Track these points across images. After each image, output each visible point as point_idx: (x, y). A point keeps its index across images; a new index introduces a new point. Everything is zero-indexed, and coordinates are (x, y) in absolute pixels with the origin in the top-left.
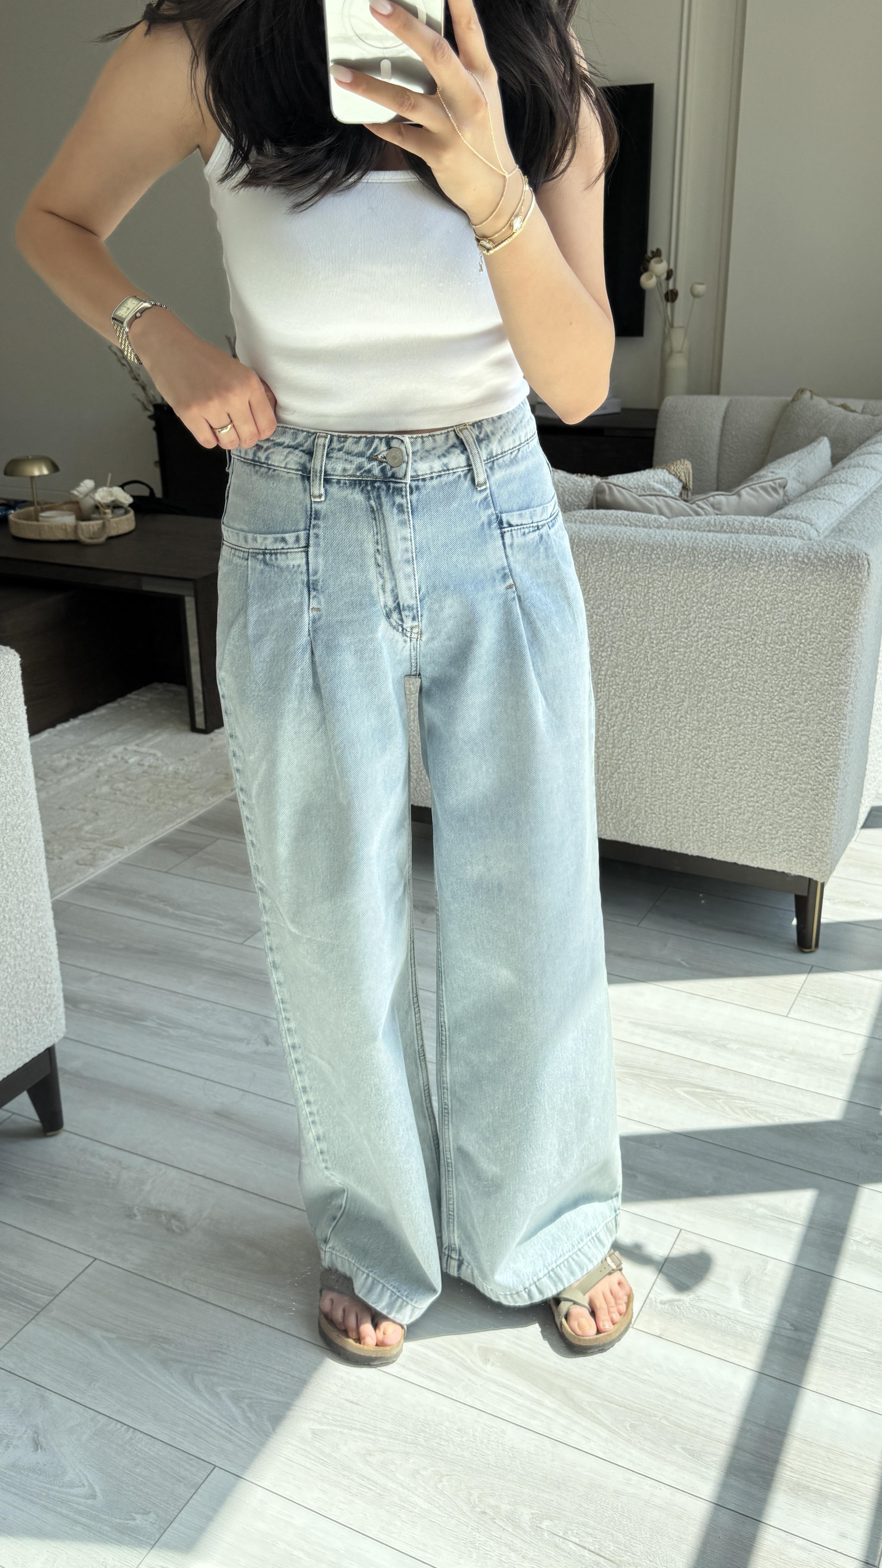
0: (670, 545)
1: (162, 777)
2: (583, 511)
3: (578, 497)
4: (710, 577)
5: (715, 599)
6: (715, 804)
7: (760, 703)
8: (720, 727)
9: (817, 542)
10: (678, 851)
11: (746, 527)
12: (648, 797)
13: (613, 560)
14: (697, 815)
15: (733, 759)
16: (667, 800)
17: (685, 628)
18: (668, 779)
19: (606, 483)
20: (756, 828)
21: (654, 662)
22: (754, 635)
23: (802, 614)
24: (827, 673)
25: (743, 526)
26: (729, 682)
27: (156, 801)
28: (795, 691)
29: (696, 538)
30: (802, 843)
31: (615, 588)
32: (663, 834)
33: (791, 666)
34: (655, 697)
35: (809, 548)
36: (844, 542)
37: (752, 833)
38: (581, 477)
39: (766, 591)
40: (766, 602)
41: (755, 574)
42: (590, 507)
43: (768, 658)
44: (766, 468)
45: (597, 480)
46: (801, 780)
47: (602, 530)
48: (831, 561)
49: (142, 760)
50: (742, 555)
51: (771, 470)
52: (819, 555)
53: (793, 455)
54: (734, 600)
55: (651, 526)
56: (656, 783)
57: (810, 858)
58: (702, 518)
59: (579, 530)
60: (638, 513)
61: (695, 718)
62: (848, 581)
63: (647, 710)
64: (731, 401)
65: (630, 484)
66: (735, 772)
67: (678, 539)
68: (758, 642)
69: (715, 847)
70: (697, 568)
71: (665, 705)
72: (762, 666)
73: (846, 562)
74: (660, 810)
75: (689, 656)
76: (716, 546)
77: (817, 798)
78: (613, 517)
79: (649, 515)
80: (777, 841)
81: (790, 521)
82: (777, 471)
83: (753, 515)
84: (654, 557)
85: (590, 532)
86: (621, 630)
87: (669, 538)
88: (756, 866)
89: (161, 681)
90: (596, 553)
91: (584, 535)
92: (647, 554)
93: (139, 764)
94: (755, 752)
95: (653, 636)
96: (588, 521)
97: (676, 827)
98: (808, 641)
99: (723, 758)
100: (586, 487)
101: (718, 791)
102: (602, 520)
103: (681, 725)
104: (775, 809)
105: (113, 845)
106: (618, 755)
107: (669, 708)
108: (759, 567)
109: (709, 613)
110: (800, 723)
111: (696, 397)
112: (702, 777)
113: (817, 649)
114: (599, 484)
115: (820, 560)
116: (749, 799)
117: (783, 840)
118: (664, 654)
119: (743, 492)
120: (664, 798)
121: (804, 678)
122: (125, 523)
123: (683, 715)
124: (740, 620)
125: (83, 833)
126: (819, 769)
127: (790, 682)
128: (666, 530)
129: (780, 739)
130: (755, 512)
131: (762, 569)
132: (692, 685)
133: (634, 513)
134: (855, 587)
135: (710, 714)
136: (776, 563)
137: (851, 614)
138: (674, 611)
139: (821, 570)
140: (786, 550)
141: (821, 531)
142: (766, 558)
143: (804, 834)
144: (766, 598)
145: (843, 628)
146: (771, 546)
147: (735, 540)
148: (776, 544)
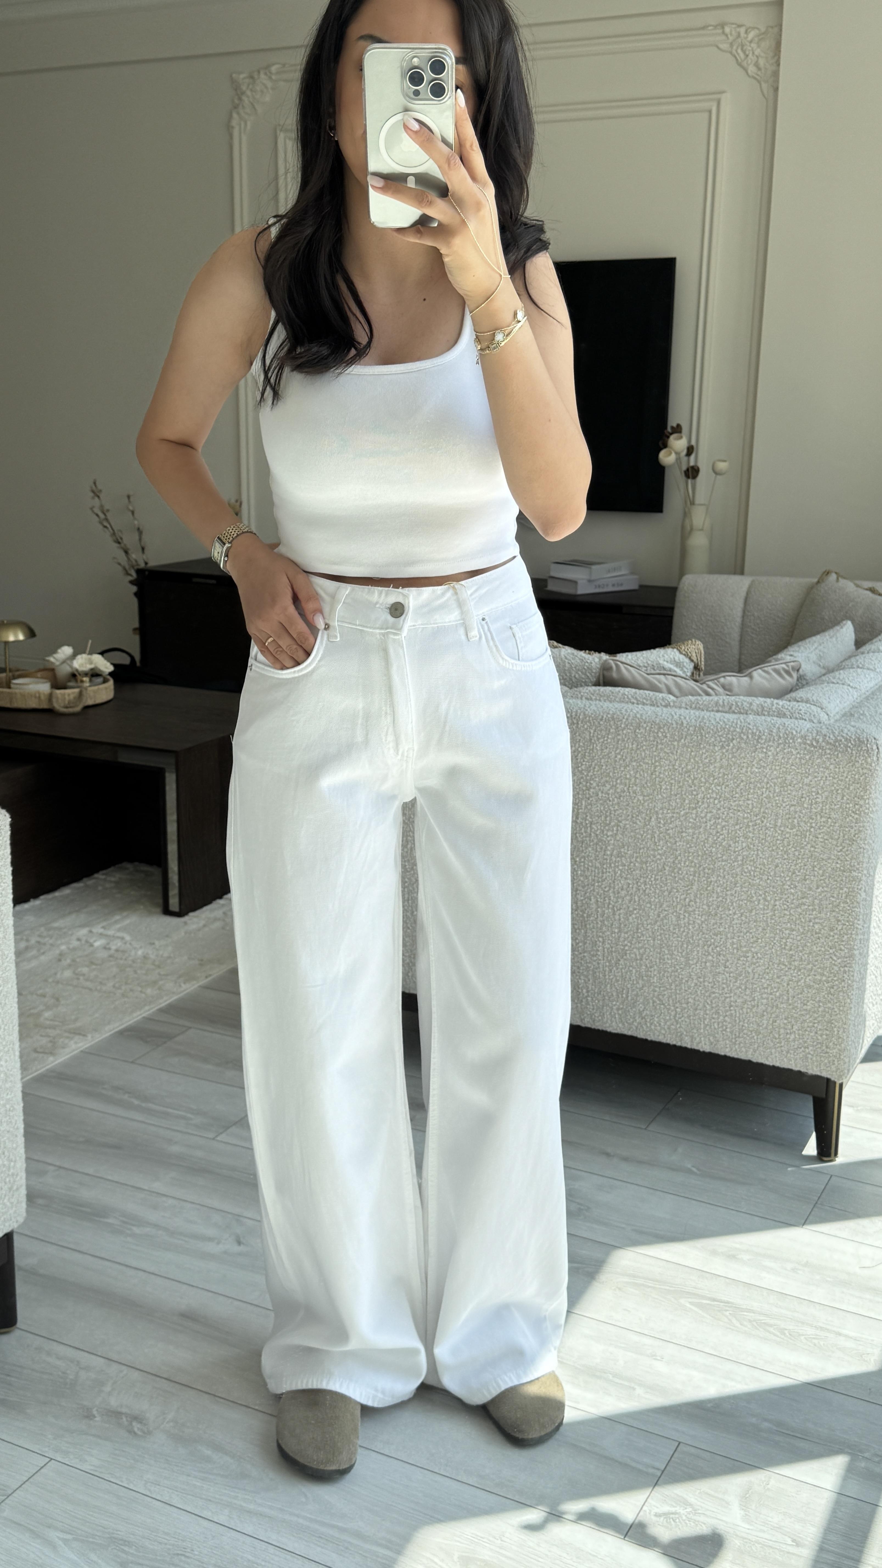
0: (677, 723)
1: (130, 962)
2: (589, 688)
3: (585, 674)
4: (718, 757)
5: (723, 780)
6: (728, 995)
7: (771, 888)
8: (731, 912)
9: (826, 725)
10: (689, 1046)
11: (755, 708)
12: (656, 987)
13: (619, 737)
14: (708, 1006)
15: (745, 946)
16: (676, 990)
17: (693, 809)
18: (678, 967)
19: (613, 660)
20: (771, 1022)
21: (661, 842)
22: (764, 818)
23: (812, 797)
24: (838, 859)
25: (752, 707)
26: (739, 866)
27: (123, 988)
28: (807, 877)
29: (703, 717)
30: (818, 1039)
31: (621, 765)
32: (673, 1027)
33: (802, 851)
34: (663, 879)
35: (817, 731)
36: (854, 727)
37: (766, 1028)
38: (590, 654)
39: (775, 772)
40: (775, 784)
41: (763, 755)
42: (597, 684)
43: (778, 842)
44: (785, 651)
45: (604, 656)
46: (815, 971)
47: (608, 707)
48: (840, 745)
49: (108, 944)
50: (750, 736)
51: (789, 653)
52: (827, 738)
53: (814, 638)
54: (742, 781)
55: (659, 704)
56: (665, 972)
57: (827, 1055)
58: (711, 698)
59: (585, 706)
60: (646, 691)
61: (705, 902)
62: (857, 765)
63: (655, 892)
64: (753, 581)
65: (639, 662)
66: (747, 961)
67: (685, 718)
68: (768, 824)
69: (727, 1042)
70: (704, 747)
71: (673, 888)
72: (773, 850)
73: (855, 746)
74: (669, 1000)
75: (698, 838)
76: (724, 726)
77: (832, 990)
78: (620, 694)
79: (657, 694)
80: (792, 1036)
81: (800, 703)
82: (795, 654)
83: (762, 697)
84: (660, 735)
85: (595, 709)
86: (626, 809)
87: (675, 717)
88: (771, 1064)
89: (131, 861)
90: (601, 730)
91: (589, 712)
92: (654, 732)
93: (105, 948)
94: (768, 940)
95: (660, 816)
96: (594, 698)
97: (687, 1020)
98: (818, 825)
99: (735, 946)
100: (593, 664)
101: (730, 981)
102: (608, 697)
103: (690, 909)
104: (790, 1002)
105: (74, 1033)
106: (624, 941)
107: (678, 891)
108: (767, 749)
109: (717, 794)
110: (813, 910)
111: (715, 577)
112: (713, 966)
113: (828, 833)
114: (606, 661)
115: (828, 743)
116: (763, 991)
117: (799, 1035)
118: (671, 835)
119: (755, 674)
120: (673, 987)
121: (816, 863)
122: (104, 692)
123: (692, 898)
124: (750, 802)
125: (42, 1019)
126: (833, 960)
127: (801, 867)
128: (674, 708)
129: (793, 926)
130: (767, 694)
131: (770, 751)
132: (701, 868)
133: (641, 691)
134: (865, 771)
135: (721, 898)
136: (785, 746)
137: (862, 798)
138: (682, 791)
139: (829, 754)
140: (794, 733)
141: (832, 715)
142: (774, 740)
143: (820, 1030)
144: (775, 780)
145: (853, 812)
146: (779, 728)
147: (743, 721)
148: (784, 726)
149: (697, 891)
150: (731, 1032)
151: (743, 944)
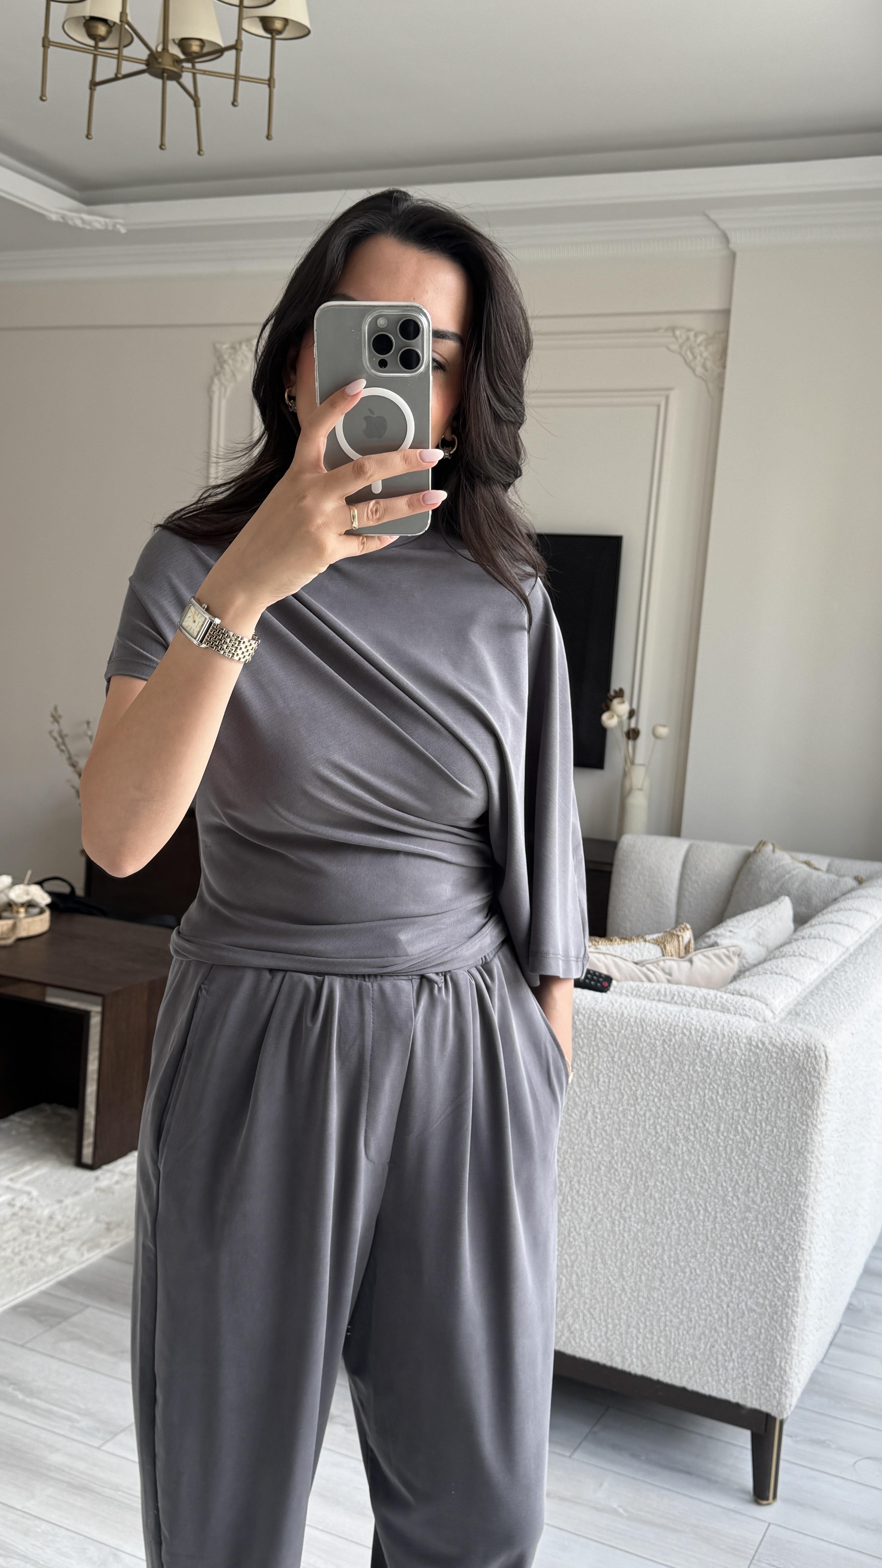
0: (617, 1013)
1: (34, 1223)
4: (659, 1053)
5: (664, 1076)
6: (663, 1313)
7: (713, 1198)
8: (669, 1222)
9: (771, 1026)
10: (620, 1367)
11: (698, 1000)
12: (587, 1298)
14: (642, 1325)
16: (608, 1304)
17: (632, 1105)
18: (610, 1278)
20: (708, 1347)
21: (597, 1139)
22: (706, 1120)
23: (756, 1103)
24: (784, 1172)
25: (695, 999)
26: (679, 1171)
27: (22, 1254)
28: (751, 1189)
29: (645, 1008)
30: (759, 1370)
32: (603, 1344)
33: (746, 1160)
35: (763, 1033)
36: (801, 1030)
37: (703, 1353)
39: (719, 1073)
40: (718, 1085)
41: (706, 1054)
43: (721, 1148)
46: (758, 1295)
48: (786, 1049)
49: (14, 1199)
50: (693, 1032)
52: (774, 1041)
53: (752, 913)
54: (684, 1080)
56: (597, 1283)
57: (768, 1387)
58: (653, 985)
61: (642, 1208)
62: (804, 1072)
63: (589, 1194)
64: (691, 845)
66: (685, 1277)
67: (626, 1008)
68: (710, 1128)
69: (662, 1366)
70: (646, 1041)
71: (609, 1190)
72: (715, 1157)
73: (803, 1051)
74: (600, 1315)
75: (636, 1137)
76: (666, 1019)
77: (775, 1316)
80: (732, 1367)
81: (744, 998)
82: (735, 930)
83: (704, 987)
84: (599, 1023)
87: (617, 1005)
88: (708, 1394)
89: (50, 1102)
92: (593, 1020)
93: (9, 1204)
94: (707, 1255)
97: (618, 1337)
98: (763, 1133)
101: (666, 1298)
103: (626, 1215)
104: (730, 1325)
107: (613, 1194)
108: (710, 1047)
109: (657, 1091)
110: (756, 1226)
111: (656, 837)
112: (649, 1280)
113: (773, 1143)
115: (774, 1045)
116: (701, 1311)
117: (739, 1365)
118: (608, 1132)
120: (605, 1300)
121: (760, 1176)
122: (39, 924)
123: (629, 1203)
124: (691, 1103)
126: (777, 1284)
127: (744, 1177)
129: (735, 1242)
130: (707, 984)
131: (714, 1050)
132: (639, 1171)
134: (813, 1079)
135: (659, 1206)
136: (729, 1045)
137: (809, 1108)
138: (621, 1085)
139: (775, 1058)
140: (739, 1032)
141: (777, 1013)
142: (718, 1039)
143: (761, 1359)
144: (719, 1082)
145: (800, 1122)
146: (723, 1026)
147: (685, 1015)
148: (729, 1024)
149: (635, 1195)
150: (666, 1355)
151: (682, 1257)
